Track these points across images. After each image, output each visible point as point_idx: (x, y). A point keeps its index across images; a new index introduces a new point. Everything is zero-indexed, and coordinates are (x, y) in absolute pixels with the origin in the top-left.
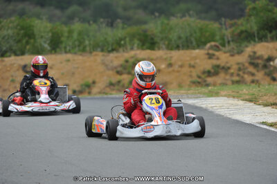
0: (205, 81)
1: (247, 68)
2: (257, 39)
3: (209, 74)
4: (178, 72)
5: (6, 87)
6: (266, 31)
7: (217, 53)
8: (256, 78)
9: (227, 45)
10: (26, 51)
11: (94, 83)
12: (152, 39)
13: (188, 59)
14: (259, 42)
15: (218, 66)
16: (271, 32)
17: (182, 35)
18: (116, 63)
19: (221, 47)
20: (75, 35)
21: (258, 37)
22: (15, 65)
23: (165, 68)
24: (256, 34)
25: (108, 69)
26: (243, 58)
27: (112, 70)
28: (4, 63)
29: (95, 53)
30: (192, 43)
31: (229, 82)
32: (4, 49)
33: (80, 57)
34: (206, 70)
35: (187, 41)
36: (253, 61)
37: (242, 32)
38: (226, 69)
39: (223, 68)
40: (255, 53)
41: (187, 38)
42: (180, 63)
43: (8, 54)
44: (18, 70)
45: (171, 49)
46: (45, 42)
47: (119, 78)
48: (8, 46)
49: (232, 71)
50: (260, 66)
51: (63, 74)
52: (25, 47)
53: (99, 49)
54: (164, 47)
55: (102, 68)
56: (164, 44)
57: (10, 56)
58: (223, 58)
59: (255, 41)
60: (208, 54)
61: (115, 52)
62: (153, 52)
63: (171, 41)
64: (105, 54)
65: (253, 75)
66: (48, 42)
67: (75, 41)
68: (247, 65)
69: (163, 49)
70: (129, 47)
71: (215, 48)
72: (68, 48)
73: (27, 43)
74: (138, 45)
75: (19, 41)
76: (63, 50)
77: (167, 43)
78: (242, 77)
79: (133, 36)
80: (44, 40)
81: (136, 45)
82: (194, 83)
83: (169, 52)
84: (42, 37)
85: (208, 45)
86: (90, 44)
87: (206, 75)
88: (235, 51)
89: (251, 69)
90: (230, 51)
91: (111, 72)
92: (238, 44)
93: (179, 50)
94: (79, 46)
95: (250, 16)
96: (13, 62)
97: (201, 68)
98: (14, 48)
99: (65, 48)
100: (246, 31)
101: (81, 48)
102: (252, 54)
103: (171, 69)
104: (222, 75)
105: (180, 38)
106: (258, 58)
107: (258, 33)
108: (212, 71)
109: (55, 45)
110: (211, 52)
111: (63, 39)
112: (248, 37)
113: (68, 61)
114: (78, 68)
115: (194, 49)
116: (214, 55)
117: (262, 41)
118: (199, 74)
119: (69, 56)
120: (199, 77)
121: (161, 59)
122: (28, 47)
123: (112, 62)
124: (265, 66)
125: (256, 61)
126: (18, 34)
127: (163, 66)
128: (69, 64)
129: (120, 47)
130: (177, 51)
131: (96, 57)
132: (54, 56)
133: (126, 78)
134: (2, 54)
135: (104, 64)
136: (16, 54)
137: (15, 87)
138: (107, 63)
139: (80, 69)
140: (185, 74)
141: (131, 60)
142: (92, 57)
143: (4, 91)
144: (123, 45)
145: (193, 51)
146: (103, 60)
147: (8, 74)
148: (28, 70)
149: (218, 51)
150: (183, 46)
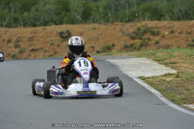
4: (178, 37)
5: (47, 49)
10: (65, 21)
11: (113, 45)
12: (160, 12)
13: (186, 27)
17: (182, 9)
18: (131, 31)
20: (101, 9)
22: (54, 32)
23: (168, 34)
25: (125, 36)
27: (128, 35)
28: (46, 31)
29: (115, 23)
30: (190, 15)
32: (47, 20)
33: (104, 26)
41: (186, 11)
42: (179, 31)
43: (50, 24)
44: (56, 36)
45: (174, 20)
46: (78, 15)
47: (132, 42)
48: (50, 17)
51: (90, 39)
52: (64, 17)
53: (119, 20)
54: (168, 18)
55: (120, 34)
56: (169, 16)
57: (51, 25)
61: (131, 22)
62: (160, 22)
63: (173, 13)
64: (123, 24)
66: (80, 14)
67: (101, 14)
69: (168, 20)
70: (141, 19)
72: (95, 19)
73: (65, 15)
74: (149, 16)
75: (59, 14)
76: (92, 20)
77: (171, 15)
79: (146, 10)
80: (77, 13)
81: (147, 17)
82: (189, 46)
83: (171, 22)
84: (76, 11)
86: (112, 16)
91: (127, 38)
93: (180, 20)
94: (104, 18)
96: (53, 30)
98: (55, 19)
99: (93, 19)
101: (106, 19)
103: (172, 35)
105: (180, 11)
109: (86, 17)
111: (93, 12)
113: (95, 29)
114: (102, 34)
115: (192, 20)
119: (96, 25)
121: (165, 27)
122: (65, 18)
123: (128, 30)
126: (58, 8)
127: (166, 33)
128: (96, 31)
129: (135, 18)
130: (178, 21)
131: (116, 26)
132: (84, 25)
133: (138, 42)
134: (46, 24)
135: (121, 31)
136: (56, 24)
137: (53, 49)
138: (124, 30)
139: (103, 35)
140: (183, 39)
141: (143, 29)
142: (113, 27)
143: (45, 51)
144: (137, 17)
145: (190, 22)
146: (121, 28)
147: (48, 39)
148: (64, 35)
150: (183, 18)
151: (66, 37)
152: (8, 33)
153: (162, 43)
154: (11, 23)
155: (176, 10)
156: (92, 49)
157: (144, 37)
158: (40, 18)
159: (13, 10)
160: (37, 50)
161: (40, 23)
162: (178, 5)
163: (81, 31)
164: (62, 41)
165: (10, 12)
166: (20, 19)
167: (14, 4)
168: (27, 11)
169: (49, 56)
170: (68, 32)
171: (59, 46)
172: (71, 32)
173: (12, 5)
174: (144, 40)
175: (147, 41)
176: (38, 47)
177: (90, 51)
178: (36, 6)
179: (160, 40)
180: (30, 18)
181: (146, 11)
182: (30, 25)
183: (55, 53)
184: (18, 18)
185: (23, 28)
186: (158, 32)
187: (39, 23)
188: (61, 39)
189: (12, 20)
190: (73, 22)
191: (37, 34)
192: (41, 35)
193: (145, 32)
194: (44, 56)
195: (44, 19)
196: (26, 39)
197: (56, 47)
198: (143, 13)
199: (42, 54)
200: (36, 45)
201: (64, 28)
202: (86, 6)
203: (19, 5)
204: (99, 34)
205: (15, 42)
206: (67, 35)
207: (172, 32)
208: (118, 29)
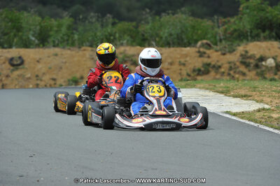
1: (238, 67)
2: (250, 38)
3: (199, 72)
4: (168, 69)
6: (260, 30)
7: (208, 52)
9: (219, 43)
10: (14, 44)
11: (82, 78)
13: (179, 56)
14: (251, 41)
15: (209, 65)
16: (264, 31)
17: (173, 32)
19: (212, 45)
20: (64, 29)
21: (251, 36)
22: (2, 58)
24: (249, 33)
26: (234, 57)
29: (83, 48)
30: (182, 40)
33: (69, 52)
34: (197, 68)
35: (178, 38)
36: (244, 60)
37: (235, 30)
38: (217, 68)
39: (214, 66)
40: (247, 52)
41: (178, 35)
42: (170, 61)
44: (4, 63)
45: (161, 46)
46: (33, 35)
49: (222, 70)
50: (252, 65)
51: (50, 68)
52: (13, 39)
53: (88, 44)
54: (154, 43)
55: (90, 63)
56: (155, 41)
58: (214, 56)
59: (248, 40)
60: (199, 52)
63: (161, 38)
65: (244, 74)
66: (36, 35)
67: (64, 35)
68: (238, 64)
70: (118, 43)
71: (206, 46)
72: (57, 42)
73: (15, 36)
74: (128, 41)
75: (7, 34)
76: (52, 44)
77: (157, 40)
78: (233, 77)
79: (124, 32)
80: (31, 32)
81: (125, 42)
84: (30, 30)
85: (199, 43)
86: (79, 39)
87: (196, 73)
88: (227, 50)
89: (242, 69)
90: (221, 50)
92: (230, 43)
93: (169, 47)
94: (68, 40)
95: (243, 15)
97: (191, 66)
99: (54, 42)
100: (239, 30)
101: (70, 42)
102: (243, 53)
104: (212, 73)
105: (171, 35)
106: (250, 57)
107: (251, 32)
108: (202, 69)
109: (44, 40)
110: (202, 50)
111: (52, 33)
112: (241, 36)
113: (56, 55)
114: (66, 62)
115: (185, 47)
116: (205, 53)
117: (255, 41)
118: (189, 73)
119: (57, 50)
120: (189, 75)
122: (15, 40)
124: (257, 66)
125: (248, 61)
126: (6, 27)
128: (57, 58)
130: (167, 48)
131: (85, 52)
132: (41, 50)
135: (92, 59)
136: (3, 47)
137: (1, 80)
139: (67, 64)
140: (175, 72)
141: (121, 56)
142: (81, 53)
144: (113, 41)
145: (183, 49)
146: (92, 56)
148: (15, 63)
149: (209, 49)
150: (174, 43)
156: (52, 82)
162: (168, 27)
163: (37, 57)
164: (13, 70)
170: (20, 58)
171: (7, 76)
172: (24, 58)
183: (3, 86)
188: (12, 68)
190: (27, 45)
193: (124, 61)
197: (4, 78)
198: (120, 36)
201: (14, 52)
202: (42, 24)
204: (62, 62)
206: (19, 62)
208: (88, 56)
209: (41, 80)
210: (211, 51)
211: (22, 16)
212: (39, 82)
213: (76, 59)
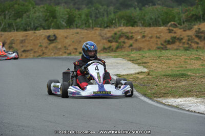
0: (166, 47)
1: (194, 39)
3: (169, 42)
4: (149, 41)
5: (36, 50)
7: (174, 29)
8: (200, 45)
9: (182, 24)
10: (51, 26)
12: (134, 20)
13: (156, 33)
14: (203, 22)
15: (175, 38)
17: (153, 17)
18: (109, 35)
19: (178, 25)
20: (83, 17)
21: (203, 19)
22: (43, 36)
23: (140, 39)
24: (201, 17)
25: (103, 39)
26: (191, 33)
27: (106, 39)
28: (35, 35)
29: (95, 28)
30: (159, 22)
31: (182, 48)
32: (37, 25)
33: (86, 31)
34: (167, 40)
35: (156, 21)
36: (197, 34)
37: (193, 15)
38: (180, 40)
39: (178, 39)
40: (200, 29)
41: (155, 19)
42: (150, 36)
43: (39, 28)
44: (44, 39)
45: (145, 26)
46: (63, 21)
47: (110, 44)
48: (39, 23)
49: (184, 41)
50: (203, 37)
51: (73, 42)
52: (51, 23)
53: (98, 26)
54: (141, 25)
55: (99, 38)
56: (141, 23)
57: (40, 30)
58: (179, 32)
59: (201, 22)
60: (169, 29)
61: (108, 28)
62: (133, 28)
63: (144, 20)
64: (102, 29)
65: (198, 43)
66: (65, 21)
67: (83, 20)
68: (194, 37)
69: (140, 26)
70: (118, 25)
71: (174, 25)
72: (78, 25)
73: (52, 21)
74: (124, 23)
75: (47, 20)
76: (75, 26)
77: (142, 22)
78: (191, 45)
79: (121, 17)
80: (62, 19)
81: (122, 24)
82: (159, 48)
83: (143, 28)
84: (61, 18)
85: (170, 24)
86: (92, 22)
87: (167, 43)
88: (187, 28)
89: (197, 40)
90: (183, 28)
91: (105, 41)
92: (189, 23)
93: (150, 27)
94: (86, 24)
95: (198, 5)
96: (42, 34)
97: (164, 39)
98: (43, 24)
99: (76, 25)
100: (195, 15)
101: (87, 25)
102: (197, 30)
103: (144, 39)
104: (177, 43)
105: (151, 19)
106: (202, 33)
107: (203, 16)
108: (171, 40)
109: (70, 23)
110: (171, 28)
111: (76, 19)
112: (196, 18)
113: (78, 33)
114: (83, 38)
115: (160, 26)
116: (173, 30)
118: (162, 43)
119: (78, 30)
120: (162, 45)
121: (138, 32)
122: (52, 24)
123: (106, 34)
125: (200, 35)
126: (46, 15)
127: (139, 37)
128: (78, 35)
129: (112, 24)
130: (148, 28)
131: (96, 31)
132: (68, 30)
133: (114, 45)
134: (35, 29)
135: (100, 35)
136: (44, 29)
137: (42, 50)
138: (102, 35)
140: (153, 43)
141: (119, 33)
142: (93, 31)
143: (35, 52)
144: (114, 23)
145: (159, 28)
146: (100, 33)
147: (38, 42)
148: (51, 39)
149: (176, 28)
150: (153, 24)
151: (54, 40)
152: (3, 36)
153: (135, 46)
154: (6, 28)
155: (147, 18)
156: (75, 51)
157: (119, 41)
158: (31, 24)
159: (7, 17)
160: (28, 51)
161: (31, 28)
163: (65, 35)
164: (50, 44)
165: (5, 18)
166: (14, 24)
167: (9, 12)
168: (20, 18)
169: (38, 56)
170: (54, 35)
171: (46, 47)
172: (57, 36)
173: (7, 12)
174: (119, 43)
175: (122, 44)
176: (29, 48)
177: (73, 52)
178: (27, 13)
179: (133, 43)
180: (22, 24)
181: (121, 19)
182: (22, 30)
183: (43, 53)
184: (12, 24)
185: (16, 32)
186: (131, 37)
187: (29, 28)
188: (49, 42)
189: (7, 26)
190: (58, 27)
191: (28, 37)
192: (31, 39)
193: (121, 37)
194: (34, 56)
195: (34, 24)
196: (18, 41)
197: (44, 49)
198: (119, 20)
199: (32, 55)
200: (27, 47)
201: (51, 32)
202: (70, 14)
203: (13, 12)
204: (81, 38)
205: (9, 44)
206: (53, 38)
207: (144, 37)
208: (97, 33)
209: (68, 49)
210: (177, 29)
211: (57, 9)
212: (66, 51)
213: (90, 36)
